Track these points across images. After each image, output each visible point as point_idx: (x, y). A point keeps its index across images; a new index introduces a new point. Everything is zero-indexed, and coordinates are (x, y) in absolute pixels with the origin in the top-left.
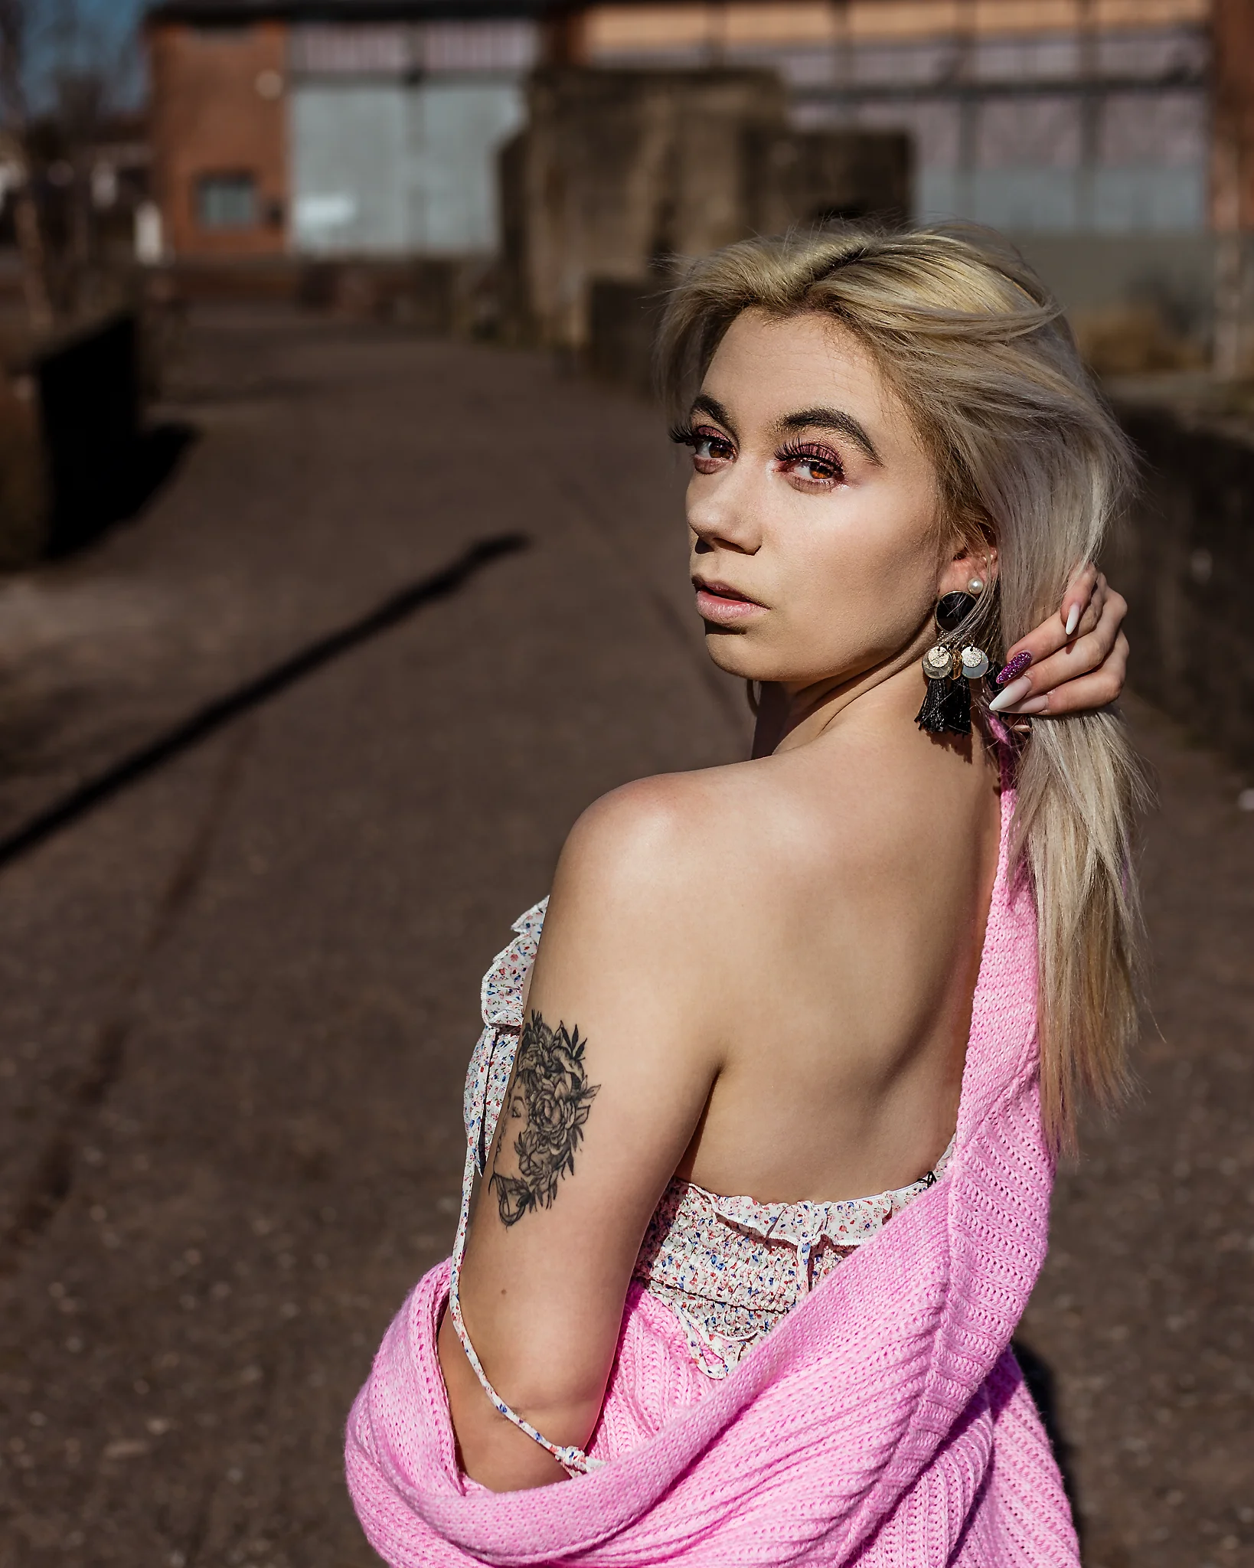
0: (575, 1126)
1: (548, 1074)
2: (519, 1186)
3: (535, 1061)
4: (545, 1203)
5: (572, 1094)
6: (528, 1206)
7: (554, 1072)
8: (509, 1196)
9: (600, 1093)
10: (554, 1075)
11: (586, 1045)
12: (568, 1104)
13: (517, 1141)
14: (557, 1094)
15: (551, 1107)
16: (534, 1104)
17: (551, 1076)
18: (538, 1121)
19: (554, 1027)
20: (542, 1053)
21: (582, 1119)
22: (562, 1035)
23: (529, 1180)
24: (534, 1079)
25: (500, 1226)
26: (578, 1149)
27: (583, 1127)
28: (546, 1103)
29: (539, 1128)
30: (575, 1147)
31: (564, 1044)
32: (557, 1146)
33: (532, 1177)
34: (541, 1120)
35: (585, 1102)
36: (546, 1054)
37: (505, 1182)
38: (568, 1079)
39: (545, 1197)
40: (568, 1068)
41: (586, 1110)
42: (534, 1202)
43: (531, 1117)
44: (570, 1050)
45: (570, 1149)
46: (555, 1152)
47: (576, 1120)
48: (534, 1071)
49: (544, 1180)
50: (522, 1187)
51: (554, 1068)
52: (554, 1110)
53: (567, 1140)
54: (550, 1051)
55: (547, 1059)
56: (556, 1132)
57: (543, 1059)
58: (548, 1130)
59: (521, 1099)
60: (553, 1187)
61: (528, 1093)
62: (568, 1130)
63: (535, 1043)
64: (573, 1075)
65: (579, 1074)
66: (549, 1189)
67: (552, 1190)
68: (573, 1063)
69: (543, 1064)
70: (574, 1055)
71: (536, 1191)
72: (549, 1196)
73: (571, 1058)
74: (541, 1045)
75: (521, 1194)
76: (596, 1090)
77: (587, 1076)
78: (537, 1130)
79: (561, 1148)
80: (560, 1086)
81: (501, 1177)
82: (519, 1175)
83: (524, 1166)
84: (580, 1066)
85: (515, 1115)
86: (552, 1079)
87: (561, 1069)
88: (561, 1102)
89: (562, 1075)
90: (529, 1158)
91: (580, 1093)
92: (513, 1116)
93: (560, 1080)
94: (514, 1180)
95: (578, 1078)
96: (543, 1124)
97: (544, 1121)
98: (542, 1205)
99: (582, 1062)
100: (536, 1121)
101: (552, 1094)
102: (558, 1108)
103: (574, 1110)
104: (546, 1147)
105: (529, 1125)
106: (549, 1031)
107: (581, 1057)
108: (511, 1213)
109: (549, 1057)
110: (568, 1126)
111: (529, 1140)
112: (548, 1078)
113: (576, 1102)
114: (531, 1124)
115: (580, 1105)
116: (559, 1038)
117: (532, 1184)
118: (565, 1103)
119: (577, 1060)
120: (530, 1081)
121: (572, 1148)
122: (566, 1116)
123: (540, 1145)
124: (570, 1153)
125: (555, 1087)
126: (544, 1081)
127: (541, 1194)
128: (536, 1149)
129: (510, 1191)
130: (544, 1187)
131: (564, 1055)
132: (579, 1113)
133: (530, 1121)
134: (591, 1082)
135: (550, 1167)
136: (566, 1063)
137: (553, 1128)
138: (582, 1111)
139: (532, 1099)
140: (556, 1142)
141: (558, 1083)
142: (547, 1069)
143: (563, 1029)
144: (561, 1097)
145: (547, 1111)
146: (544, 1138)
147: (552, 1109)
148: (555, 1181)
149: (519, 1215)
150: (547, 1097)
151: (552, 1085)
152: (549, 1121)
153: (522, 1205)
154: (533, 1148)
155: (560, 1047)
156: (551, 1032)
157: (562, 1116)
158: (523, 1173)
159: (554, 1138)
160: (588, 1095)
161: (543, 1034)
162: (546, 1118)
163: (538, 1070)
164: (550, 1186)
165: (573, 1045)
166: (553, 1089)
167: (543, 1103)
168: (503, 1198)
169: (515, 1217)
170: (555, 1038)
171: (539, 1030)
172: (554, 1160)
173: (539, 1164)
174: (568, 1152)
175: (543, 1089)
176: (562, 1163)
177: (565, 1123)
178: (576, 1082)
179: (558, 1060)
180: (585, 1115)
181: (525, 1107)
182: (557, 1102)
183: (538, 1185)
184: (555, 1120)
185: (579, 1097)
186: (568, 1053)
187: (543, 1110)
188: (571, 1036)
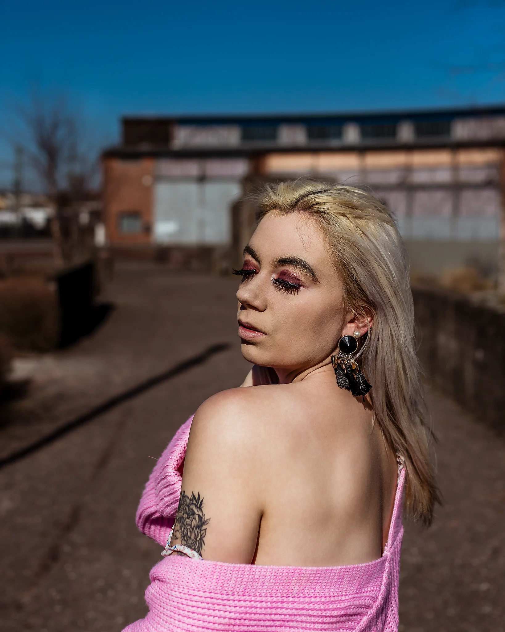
0: (201, 539)
1: (189, 517)
3: (183, 511)
5: (199, 524)
7: (191, 515)
9: (210, 522)
10: (191, 516)
11: (204, 502)
12: (198, 529)
14: (193, 525)
15: (190, 531)
16: (184, 531)
17: (190, 517)
18: (186, 539)
19: (190, 496)
20: (186, 508)
21: (203, 535)
22: (193, 498)
24: (183, 521)
26: (203, 550)
27: (204, 539)
29: (186, 542)
30: (202, 549)
31: (194, 502)
34: (187, 538)
35: (204, 527)
36: (187, 508)
38: (197, 517)
40: (197, 512)
41: (205, 531)
43: (183, 537)
44: (197, 504)
47: (201, 536)
51: (191, 513)
52: (192, 533)
53: (198, 546)
54: (188, 506)
56: (193, 543)
57: (186, 511)
58: (190, 542)
59: (178, 531)
61: (181, 527)
62: (198, 541)
64: (199, 515)
65: (201, 514)
68: (199, 510)
69: (186, 513)
70: (199, 506)
73: (198, 507)
74: (185, 505)
76: (208, 521)
77: (204, 515)
78: (186, 543)
80: (194, 521)
84: (202, 511)
85: (176, 538)
86: (190, 519)
87: (194, 513)
88: (195, 529)
89: (194, 516)
91: (202, 522)
93: (194, 518)
95: (201, 516)
96: (188, 540)
97: (188, 538)
99: (202, 509)
100: (185, 539)
101: (191, 525)
102: (193, 531)
103: (200, 531)
105: (182, 541)
106: (188, 497)
107: (202, 506)
109: (188, 509)
110: (198, 539)
112: (188, 518)
113: (201, 527)
114: (183, 541)
115: (202, 529)
116: (192, 500)
118: (196, 529)
119: (200, 508)
120: (181, 522)
121: (201, 549)
122: (197, 534)
125: (192, 522)
126: (187, 520)
131: (195, 507)
132: (202, 532)
133: (183, 539)
134: (206, 518)
136: (195, 510)
137: (192, 541)
139: (183, 529)
140: (194, 547)
141: (193, 520)
142: (188, 514)
143: (193, 495)
144: (194, 526)
145: (189, 534)
147: (191, 532)
150: (189, 527)
151: (190, 521)
152: (190, 538)
155: (193, 504)
156: (188, 498)
157: (195, 535)
159: (193, 546)
160: (206, 524)
161: (186, 500)
162: (189, 537)
163: (184, 516)
165: (198, 502)
167: (187, 530)
170: (190, 500)
171: (184, 498)
175: (187, 524)
177: (197, 538)
178: (200, 518)
179: (192, 509)
180: (205, 533)
181: (180, 534)
182: (193, 529)
184: (193, 537)
185: (202, 525)
186: (196, 506)
187: (187, 534)
188: (197, 498)
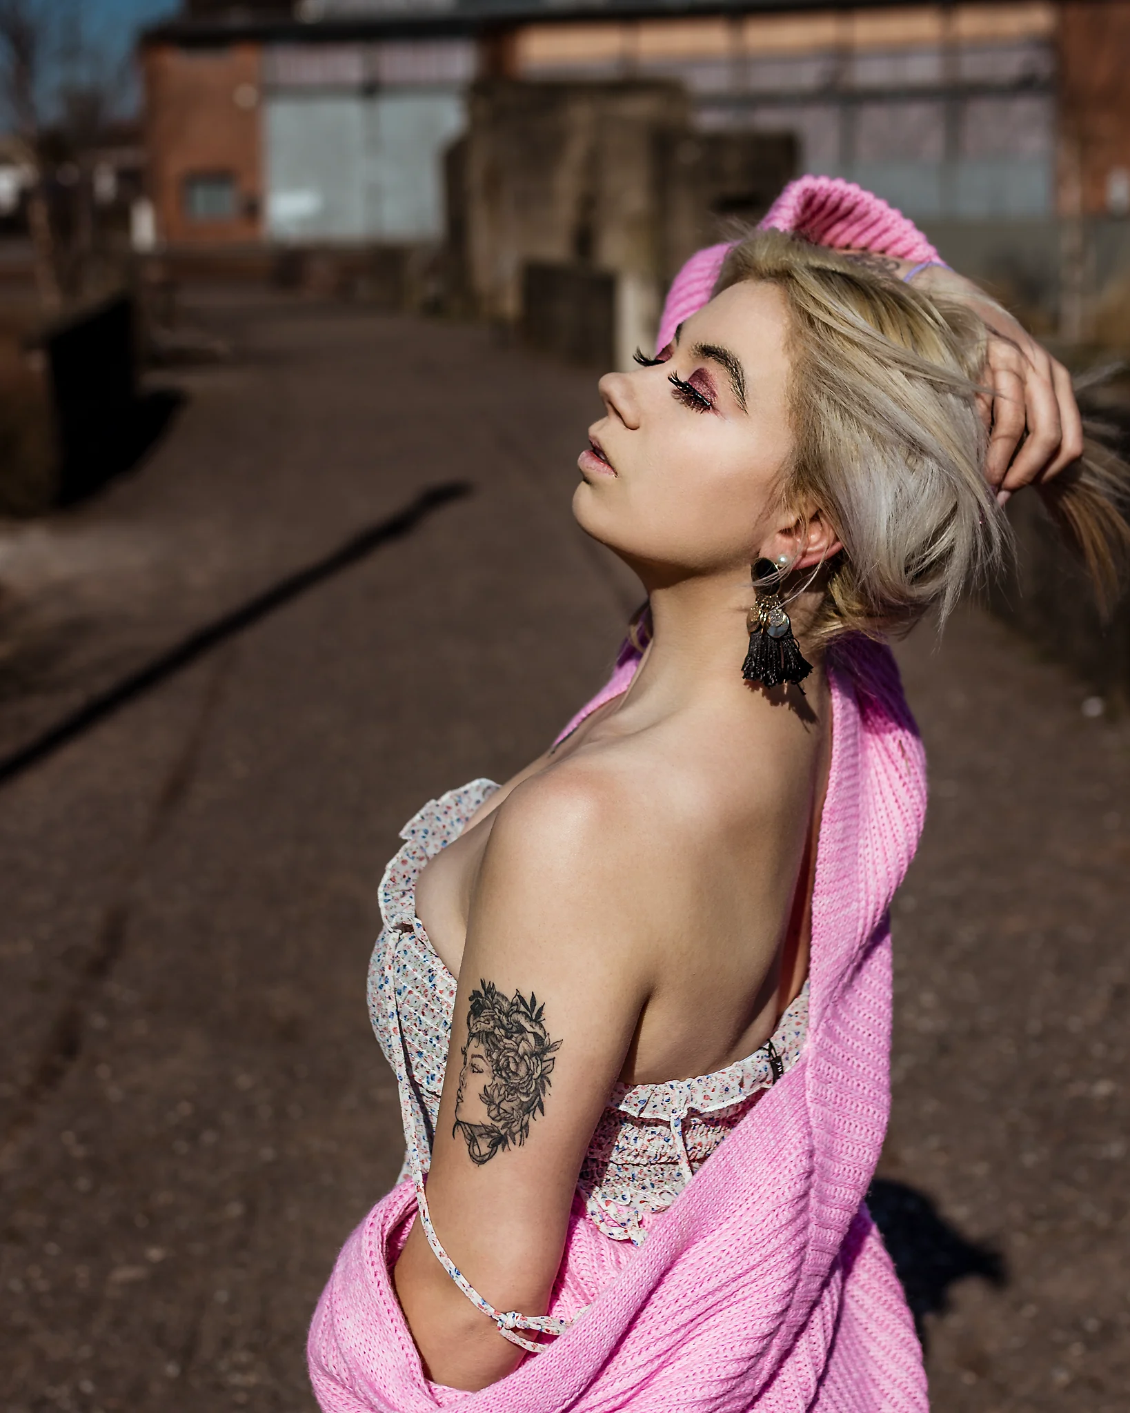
0: (543, 1076)
1: (509, 1035)
2: (489, 1131)
3: (492, 1023)
4: (518, 1142)
5: (536, 1050)
6: (500, 1147)
7: (515, 1033)
8: (479, 1140)
9: (564, 1045)
10: (516, 1035)
11: (545, 1008)
12: (534, 1058)
13: (482, 1093)
14: (521, 1051)
15: (516, 1062)
16: (498, 1061)
17: (512, 1036)
18: (504, 1075)
19: (510, 995)
20: (499, 1017)
21: (547, 1070)
22: (519, 1001)
23: (500, 1124)
24: (494, 1040)
25: (472, 1165)
26: (547, 1094)
27: (550, 1076)
28: (511, 1060)
29: (506, 1081)
30: (544, 1093)
31: (522, 1008)
32: (527, 1094)
33: (503, 1122)
34: (507, 1074)
35: (549, 1055)
36: (504, 1018)
37: (473, 1128)
38: (531, 1038)
39: (517, 1137)
40: (530, 1029)
41: (552, 1062)
42: (506, 1142)
43: (495, 1073)
44: (529, 1013)
45: (539, 1095)
46: (524, 1099)
47: (543, 1070)
48: (493, 1033)
49: (516, 1123)
50: (493, 1131)
51: (514, 1029)
52: (519, 1065)
53: (536, 1088)
54: (507, 1015)
55: (505, 1022)
56: (524, 1083)
57: (501, 1022)
58: (516, 1082)
59: (481, 1057)
60: (525, 1128)
61: (489, 1052)
62: (536, 1079)
63: (489, 1009)
64: (535, 1034)
65: (540, 1033)
66: (521, 1130)
67: (524, 1130)
68: (534, 1024)
69: (503, 1027)
70: (534, 1017)
71: (508, 1133)
72: (521, 1136)
73: (531, 1020)
74: (497, 1010)
75: (492, 1137)
76: (559, 1044)
77: (548, 1034)
78: (504, 1083)
79: (531, 1095)
80: (523, 1044)
81: (467, 1124)
82: (488, 1122)
83: (494, 1113)
84: (541, 1026)
85: (475, 1070)
86: (514, 1039)
87: (522, 1030)
88: (526, 1057)
89: (524, 1035)
90: (498, 1106)
91: (543, 1048)
92: (474, 1072)
93: (523, 1039)
94: (483, 1125)
95: (541, 1036)
96: (509, 1077)
97: (510, 1074)
98: (515, 1144)
99: (543, 1022)
100: (501, 1075)
101: (516, 1051)
102: (523, 1061)
103: (539, 1063)
104: (516, 1096)
105: (494, 1079)
106: (505, 998)
107: (541, 1019)
108: (482, 1153)
109: (508, 1020)
110: (535, 1076)
111: (496, 1092)
112: (510, 1038)
114: (496, 1078)
115: (546, 1058)
116: (517, 1004)
117: (503, 1128)
118: (530, 1058)
119: (537, 1019)
120: (489, 1041)
121: (541, 1094)
122: (532, 1069)
123: (508, 1095)
124: (540, 1098)
125: (518, 1045)
126: (506, 1040)
127: (513, 1135)
128: (505, 1099)
129: (480, 1135)
130: (516, 1128)
131: (523, 1018)
132: (545, 1065)
133: (495, 1076)
134: (553, 1038)
135: (521, 1111)
136: (527, 1025)
137: (521, 1079)
138: (548, 1063)
139: (494, 1056)
141: (520, 1043)
142: (507, 1030)
143: (519, 996)
145: (513, 1067)
146: (512, 1088)
147: (517, 1064)
148: (527, 1124)
149: (491, 1155)
150: (511, 1054)
151: (515, 1044)
152: (515, 1074)
153: (494, 1146)
154: (501, 1098)
155: (518, 1012)
156: (507, 1000)
157: (529, 1069)
158: (493, 1119)
159: (522, 1088)
160: (553, 1049)
161: (498, 1001)
162: (512, 1072)
163: (497, 1032)
164: (522, 1128)
165: (532, 1009)
166: (516, 1047)
167: (507, 1060)
168: (472, 1141)
169: (487, 1157)
170: (512, 1005)
171: (493, 998)
172: (525, 1106)
173: (509, 1110)
174: (538, 1098)
175: (505, 1048)
176: (533, 1107)
178: (539, 1040)
179: (518, 1022)
180: (551, 1065)
181: (487, 1064)
182: (522, 1058)
183: (510, 1128)
184: (522, 1071)
185: (544, 1052)
186: (527, 1016)
187: (508, 1065)
188: (528, 1002)
